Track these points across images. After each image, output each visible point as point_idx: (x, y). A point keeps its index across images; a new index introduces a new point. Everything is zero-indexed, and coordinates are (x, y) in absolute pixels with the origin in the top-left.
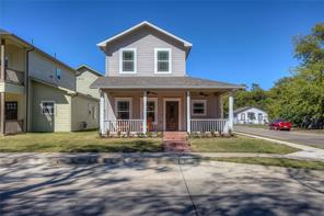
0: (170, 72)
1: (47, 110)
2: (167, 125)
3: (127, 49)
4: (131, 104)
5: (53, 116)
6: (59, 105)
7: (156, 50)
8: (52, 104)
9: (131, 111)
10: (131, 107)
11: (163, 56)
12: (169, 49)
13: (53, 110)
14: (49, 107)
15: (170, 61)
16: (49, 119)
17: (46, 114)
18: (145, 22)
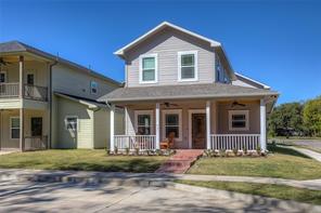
0: (196, 79)
1: (70, 126)
2: (194, 142)
3: (147, 55)
4: (152, 117)
5: (76, 132)
9: (151, 127)
10: (151, 122)
11: (188, 60)
12: (194, 51)
13: (76, 125)
14: (72, 123)
15: (196, 66)
16: (73, 135)
17: (70, 130)
18: (165, 23)
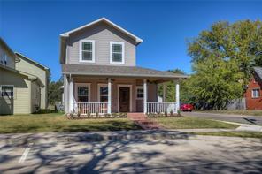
0: (123, 62)
1: (6, 94)
2: (121, 108)
3: (86, 41)
4: (89, 89)
5: (12, 100)
6: (18, 89)
7: (112, 43)
8: (12, 88)
9: (89, 95)
10: (89, 92)
11: (117, 48)
12: (122, 43)
13: (12, 94)
14: (8, 91)
15: (123, 53)
16: (9, 102)
17: (6, 97)
18: (104, 18)
